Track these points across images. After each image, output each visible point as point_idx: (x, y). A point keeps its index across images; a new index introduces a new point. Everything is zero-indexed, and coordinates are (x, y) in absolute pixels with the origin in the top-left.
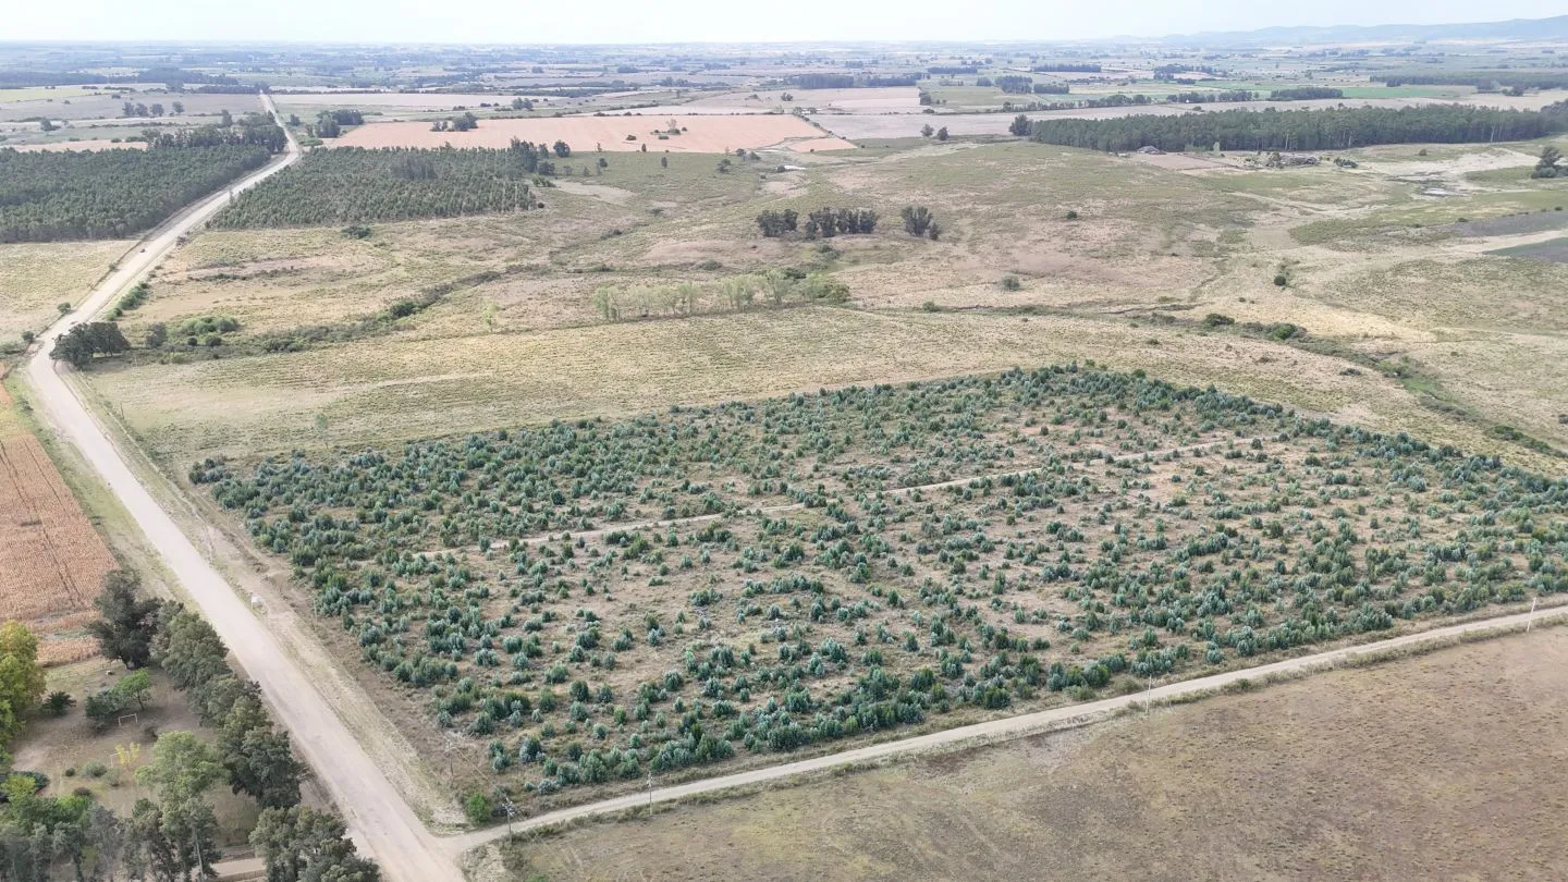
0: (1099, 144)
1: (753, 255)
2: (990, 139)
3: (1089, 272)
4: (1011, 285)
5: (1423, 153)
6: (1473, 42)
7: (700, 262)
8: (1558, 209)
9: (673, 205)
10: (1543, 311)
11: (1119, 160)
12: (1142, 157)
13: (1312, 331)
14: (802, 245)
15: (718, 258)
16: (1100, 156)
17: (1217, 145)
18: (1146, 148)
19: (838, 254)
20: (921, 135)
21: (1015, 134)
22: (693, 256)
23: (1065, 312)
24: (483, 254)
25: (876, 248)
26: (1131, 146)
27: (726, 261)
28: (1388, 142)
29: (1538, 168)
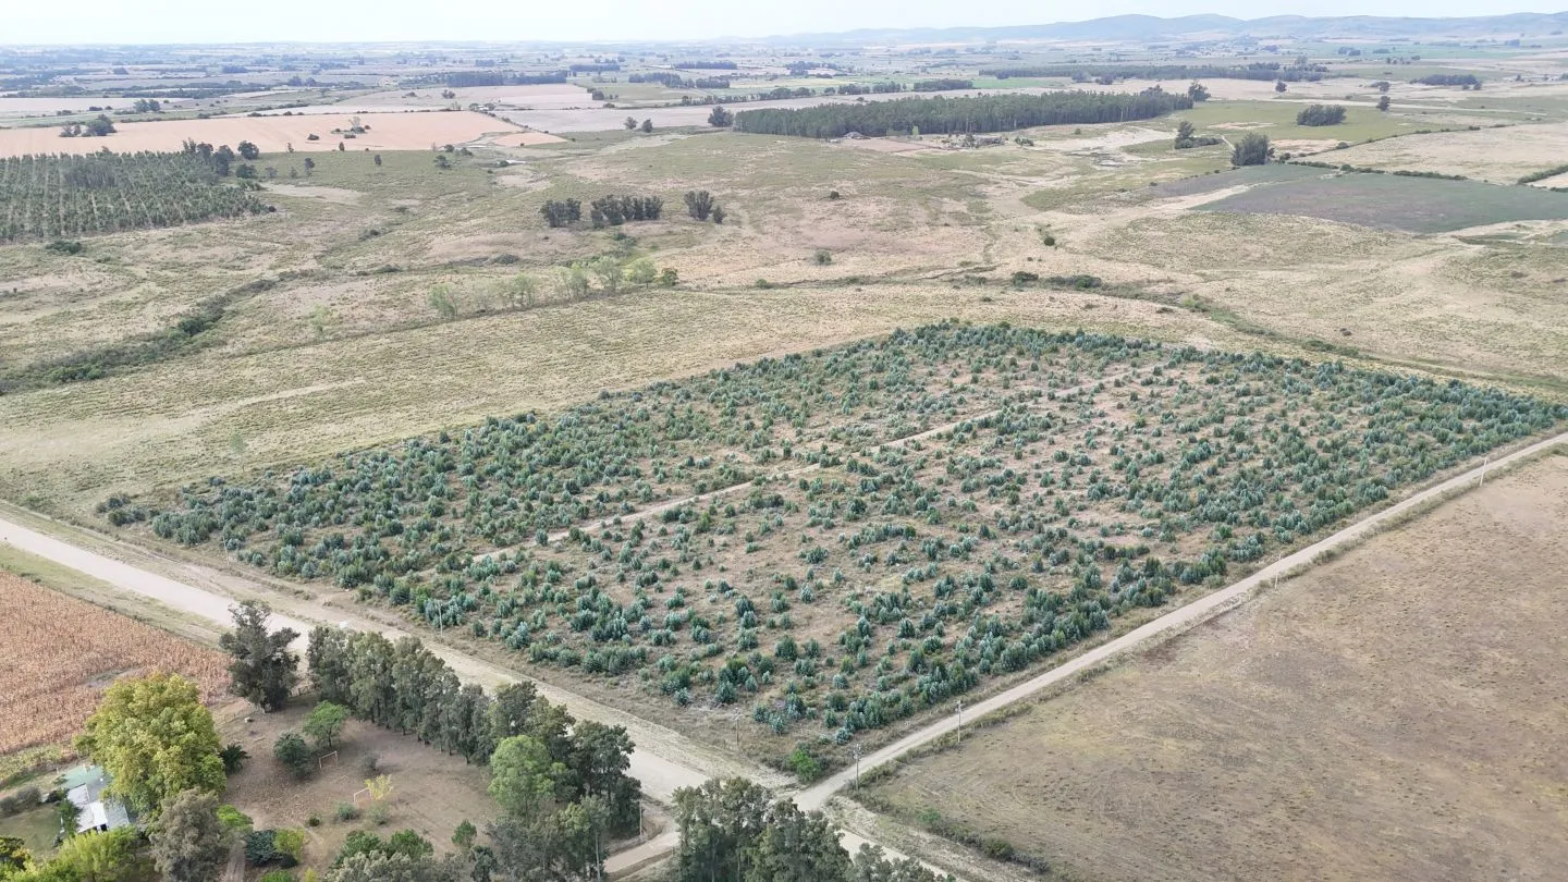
0: (808, 132)
1: (546, 246)
2: (692, 130)
3: (884, 244)
4: (823, 260)
5: (1078, 132)
6: (1034, 42)
7: (494, 256)
8: (1217, 172)
9: (416, 202)
10: (1269, 250)
11: (833, 145)
12: (850, 142)
13: (1105, 281)
14: (593, 233)
15: (513, 252)
16: (812, 142)
17: (915, 129)
18: (852, 134)
19: (635, 242)
20: (624, 127)
21: (715, 125)
22: (483, 251)
23: (886, 279)
24: (237, 263)
25: (670, 233)
26: (839, 133)
27: (521, 253)
28: (1045, 124)
29: (1177, 140)
